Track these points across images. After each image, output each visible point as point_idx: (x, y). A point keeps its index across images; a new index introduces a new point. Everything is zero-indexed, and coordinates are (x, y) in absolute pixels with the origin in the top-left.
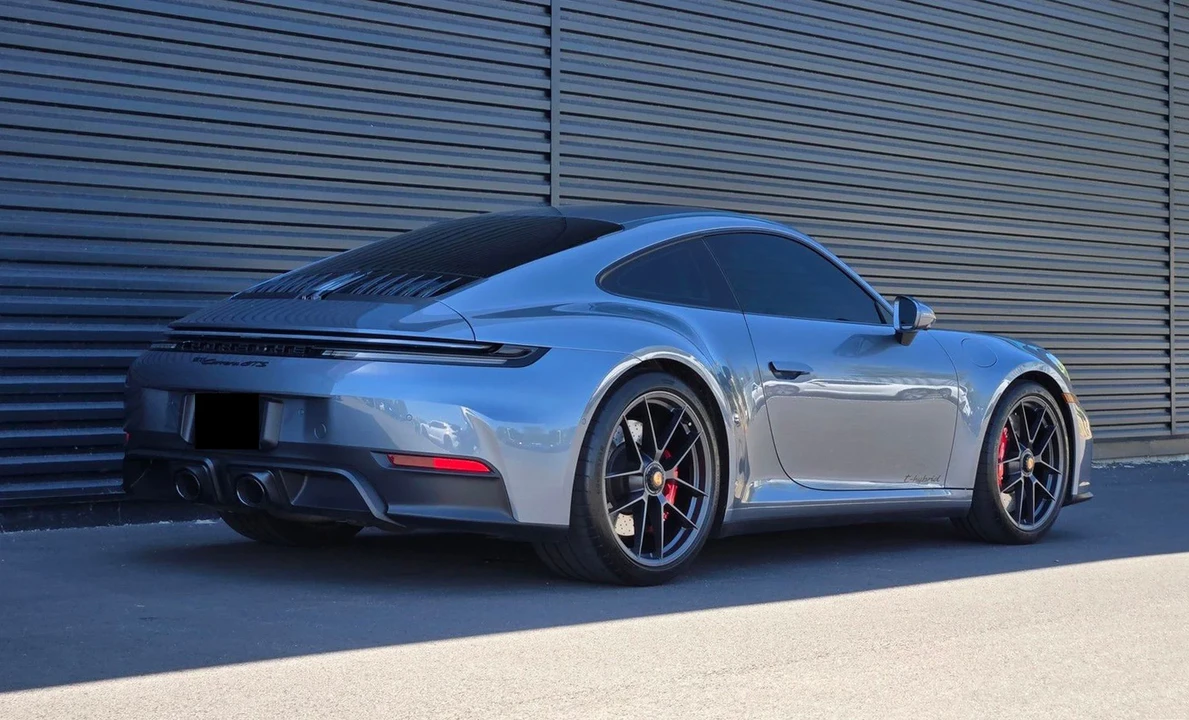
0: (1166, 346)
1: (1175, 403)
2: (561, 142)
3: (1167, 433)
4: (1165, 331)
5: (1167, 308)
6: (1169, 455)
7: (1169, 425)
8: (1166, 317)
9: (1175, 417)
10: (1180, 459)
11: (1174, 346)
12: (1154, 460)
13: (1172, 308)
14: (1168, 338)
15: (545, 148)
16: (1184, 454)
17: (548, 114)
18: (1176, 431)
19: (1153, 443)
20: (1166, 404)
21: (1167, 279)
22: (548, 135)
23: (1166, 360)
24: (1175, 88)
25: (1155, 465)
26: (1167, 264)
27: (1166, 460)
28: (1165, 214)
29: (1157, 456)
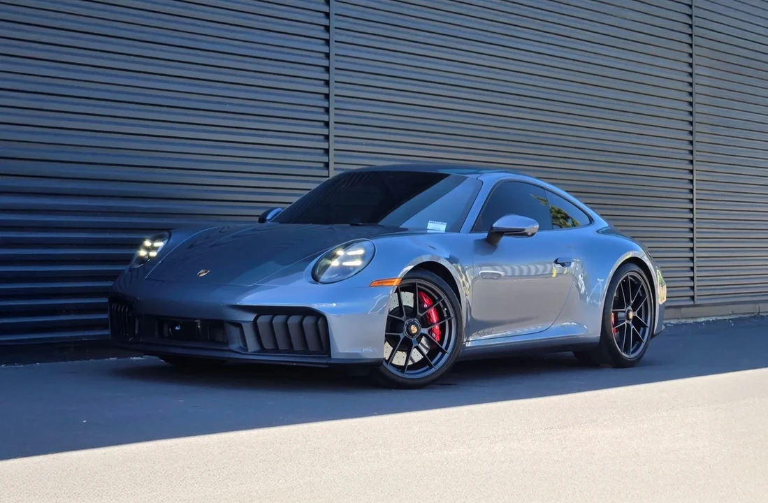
0: (691, 245)
1: (696, 283)
2: (336, 115)
3: (691, 303)
4: (690, 235)
5: (692, 220)
6: (692, 318)
7: (692, 298)
8: (691, 226)
9: (697, 293)
10: (700, 320)
11: (696, 245)
12: (683, 321)
13: (695, 220)
14: (692, 240)
15: (325, 118)
16: (701, 317)
17: (327, 96)
18: (697, 302)
19: (683, 310)
20: (691, 284)
21: (692, 201)
22: (327, 110)
23: (691, 255)
24: (696, 74)
25: (683, 324)
26: (692, 191)
27: (691, 321)
28: (690, 157)
29: (685, 318)
